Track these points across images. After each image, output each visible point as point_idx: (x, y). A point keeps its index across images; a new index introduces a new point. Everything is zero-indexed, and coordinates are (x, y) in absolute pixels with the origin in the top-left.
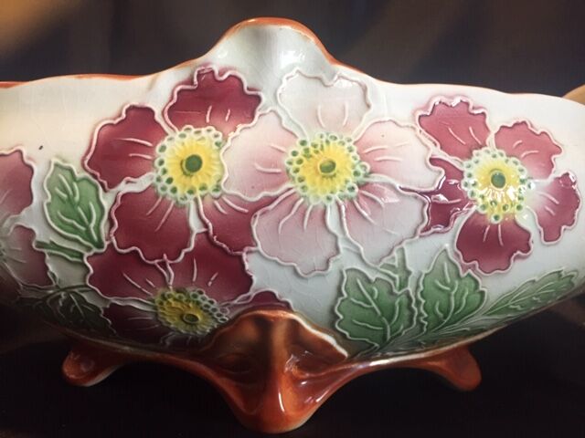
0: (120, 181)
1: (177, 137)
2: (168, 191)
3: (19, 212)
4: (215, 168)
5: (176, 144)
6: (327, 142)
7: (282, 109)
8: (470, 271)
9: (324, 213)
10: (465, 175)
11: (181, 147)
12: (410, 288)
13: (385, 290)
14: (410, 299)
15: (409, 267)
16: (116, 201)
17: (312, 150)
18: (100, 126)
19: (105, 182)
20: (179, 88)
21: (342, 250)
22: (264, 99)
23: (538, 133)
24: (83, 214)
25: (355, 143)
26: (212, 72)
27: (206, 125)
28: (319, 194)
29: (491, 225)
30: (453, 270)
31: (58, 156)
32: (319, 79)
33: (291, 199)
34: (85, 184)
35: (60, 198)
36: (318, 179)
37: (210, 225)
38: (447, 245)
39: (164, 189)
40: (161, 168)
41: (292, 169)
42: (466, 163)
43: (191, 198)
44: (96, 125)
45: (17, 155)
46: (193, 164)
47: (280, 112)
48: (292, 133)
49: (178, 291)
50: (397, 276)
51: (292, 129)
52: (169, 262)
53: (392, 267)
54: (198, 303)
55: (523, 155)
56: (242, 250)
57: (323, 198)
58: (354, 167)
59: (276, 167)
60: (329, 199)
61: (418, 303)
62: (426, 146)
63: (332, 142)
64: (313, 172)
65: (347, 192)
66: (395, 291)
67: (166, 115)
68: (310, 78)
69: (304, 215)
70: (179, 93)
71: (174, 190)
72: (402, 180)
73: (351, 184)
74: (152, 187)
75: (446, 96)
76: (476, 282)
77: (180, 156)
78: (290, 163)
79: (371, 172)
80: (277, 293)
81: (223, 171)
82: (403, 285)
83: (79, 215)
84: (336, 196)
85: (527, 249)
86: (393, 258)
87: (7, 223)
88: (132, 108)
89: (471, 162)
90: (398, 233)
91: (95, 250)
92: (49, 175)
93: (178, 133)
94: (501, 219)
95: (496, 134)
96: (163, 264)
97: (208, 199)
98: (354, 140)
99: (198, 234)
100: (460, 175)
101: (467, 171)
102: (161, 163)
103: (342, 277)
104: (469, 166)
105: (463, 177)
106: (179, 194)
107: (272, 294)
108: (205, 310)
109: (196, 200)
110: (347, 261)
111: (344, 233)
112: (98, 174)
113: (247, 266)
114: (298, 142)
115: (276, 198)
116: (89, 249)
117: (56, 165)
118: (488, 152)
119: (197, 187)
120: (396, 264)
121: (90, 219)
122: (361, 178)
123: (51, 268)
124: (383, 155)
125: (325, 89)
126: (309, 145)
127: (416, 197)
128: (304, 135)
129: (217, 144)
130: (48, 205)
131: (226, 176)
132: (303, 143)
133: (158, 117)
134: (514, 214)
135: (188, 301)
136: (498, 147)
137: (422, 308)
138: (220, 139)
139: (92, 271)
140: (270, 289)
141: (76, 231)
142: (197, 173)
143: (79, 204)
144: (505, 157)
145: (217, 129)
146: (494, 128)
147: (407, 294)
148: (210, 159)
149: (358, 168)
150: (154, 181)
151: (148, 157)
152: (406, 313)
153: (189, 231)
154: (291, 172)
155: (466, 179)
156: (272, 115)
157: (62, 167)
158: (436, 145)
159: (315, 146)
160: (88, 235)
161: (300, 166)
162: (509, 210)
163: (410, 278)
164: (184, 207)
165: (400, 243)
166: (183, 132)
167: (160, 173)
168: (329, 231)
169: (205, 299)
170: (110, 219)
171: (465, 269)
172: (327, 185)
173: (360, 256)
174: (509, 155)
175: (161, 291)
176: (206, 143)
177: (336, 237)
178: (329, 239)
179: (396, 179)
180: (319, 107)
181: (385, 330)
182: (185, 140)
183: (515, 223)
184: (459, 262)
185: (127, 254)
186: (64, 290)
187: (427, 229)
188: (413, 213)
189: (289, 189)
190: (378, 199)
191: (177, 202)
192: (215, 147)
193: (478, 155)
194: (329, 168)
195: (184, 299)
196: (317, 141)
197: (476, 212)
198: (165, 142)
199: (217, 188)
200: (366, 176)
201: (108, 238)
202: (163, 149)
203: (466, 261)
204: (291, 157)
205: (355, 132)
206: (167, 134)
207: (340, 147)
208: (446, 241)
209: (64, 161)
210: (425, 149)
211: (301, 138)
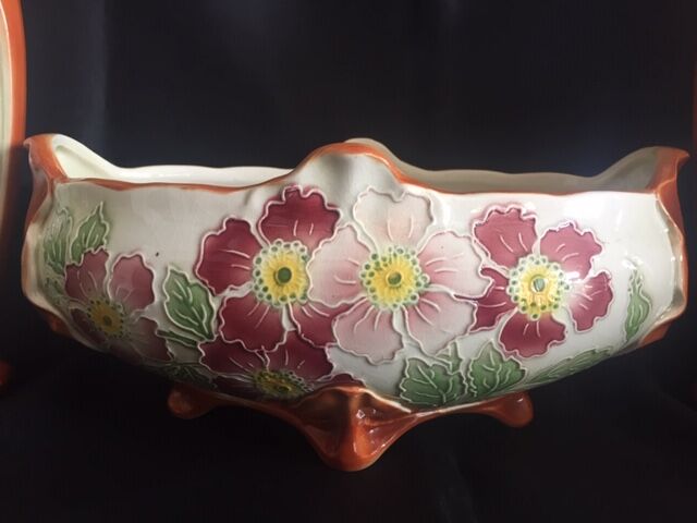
0: (225, 288)
1: (270, 251)
2: (265, 298)
3: (144, 307)
4: (302, 279)
5: (270, 257)
6: (395, 255)
7: (357, 224)
8: (512, 357)
9: (391, 317)
10: (510, 282)
11: (274, 260)
12: (462, 370)
13: (440, 372)
14: (461, 378)
15: (461, 355)
16: (222, 304)
17: (382, 263)
18: (206, 236)
19: (213, 289)
20: (269, 204)
21: (405, 345)
22: (342, 214)
23: (582, 234)
24: (196, 313)
25: (418, 256)
26: (298, 191)
27: (294, 239)
28: (387, 302)
29: (530, 322)
30: (497, 357)
31: (172, 264)
32: (389, 196)
33: (365, 306)
34: (196, 288)
35: (177, 299)
36: (386, 290)
37: (299, 326)
38: (492, 340)
39: (261, 296)
40: (258, 278)
41: (365, 280)
42: (512, 271)
43: (283, 304)
44: (203, 235)
45: (137, 259)
46: (283, 276)
47: (355, 227)
48: (365, 247)
49: (273, 371)
50: (450, 363)
51: (365, 243)
52: (266, 351)
53: (447, 357)
54: (289, 380)
55: (563, 259)
56: (324, 345)
57: (390, 305)
58: (416, 278)
59: (351, 279)
60: (395, 306)
61: (468, 380)
62: (478, 256)
63: (399, 255)
64: (382, 284)
65: (410, 300)
66: (449, 373)
67: (260, 229)
68: (381, 194)
69: (374, 319)
70: (270, 207)
71: (269, 297)
72: (456, 290)
73: (414, 293)
74: (251, 293)
75: (499, 204)
76: (518, 364)
77: (274, 267)
78: (363, 276)
79: (430, 283)
80: (352, 375)
81: (309, 282)
82: (456, 367)
83: (193, 313)
84: (400, 304)
85: (562, 337)
86: (447, 350)
87: (133, 314)
88: (231, 221)
89: (517, 269)
90: (451, 331)
91: (206, 340)
92: (166, 280)
93: (271, 246)
94: (539, 316)
95: (543, 239)
96: (262, 353)
97: (296, 305)
98: (417, 253)
99: (289, 332)
100: (506, 282)
101: (512, 279)
102: (258, 273)
103: (405, 365)
104: (515, 274)
105: (508, 284)
106: (274, 300)
107: (350, 376)
108: (295, 384)
109: (287, 306)
110: (409, 352)
111: (407, 332)
112: (207, 282)
113: (329, 357)
114: (370, 257)
115: (353, 305)
116: (202, 339)
117: (172, 271)
118: (532, 259)
119: (288, 295)
120: (450, 354)
121: (202, 317)
122: (422, 288)
123: (170, 350)
124: (440, 267)
125: (393, 205)
126: (379, 259)
127: (467, 303)
128: (375, 248)
129: (303, 258)
130: (167, 304)
131: (312, 286)
132: (375, 257)
133: (253, 230)
134: (550, 313)
135: (281, 378)
136: (542, 253)
137: (472, 384)
138: (305, 253)
139: (204, 354)
140: (347, 372)
141: (191, 325)
142: (288, 284)
143: (192, 305)
144: (546, 264)
145: (303, 243)
146: (540, 234)
147: (459, 375)
148: (297, 271)
149: (420, 280)
150: (253, 289)
151: (247, 268)
152: (459, 387)
153: (282, 330)
154: (364, 284)
155: (511, 285)
156: (349, 229)
157: (176, 273)
158: (487, 254)
159: (384, 259)
160: (200, 328)
161: (371, 279)
162: (547, 309)
163: (461, 364)
164: (277, 311)
165: (454, 339)
166: (274, 245)
167: (257, 283)
168: (395, 331)
169: (295, 377)
170: (218, 317)
171: (507, 355)
172: (394, 294)
173: (420, 349)
174: (551, 261)
175: (259, 370)
176: (294, 257)
177: (401, 336)
178: (394, 338)
179: (451, 287)
180: (389, 222)
181: (442, 397)
182: (277, 254)
183: (551, 318)
184: (502, 351)
185: (232, 345)
186: (181, 364)
187: (475, 328)
188: (464, 315)
189: (363, 298)
190: (436, 306)
191: (272, 307)
192: (302, 261)
193: (523, 262)
194: (396, 280)
195: (278, 376)
196: (386, 255)
197: (518, 313)
198: (261, 255)
199: (304, 297)
200: (426, 286)
201: (217, 332)
202: (259, 261)
203: (508, 350)
204: (364, 270)
205: (419, 245)
206: (261, 247)
207: (405, 260)
208: (492, 336)
209: (179, 268)
210: (477, 259)
211: (373, 252)
